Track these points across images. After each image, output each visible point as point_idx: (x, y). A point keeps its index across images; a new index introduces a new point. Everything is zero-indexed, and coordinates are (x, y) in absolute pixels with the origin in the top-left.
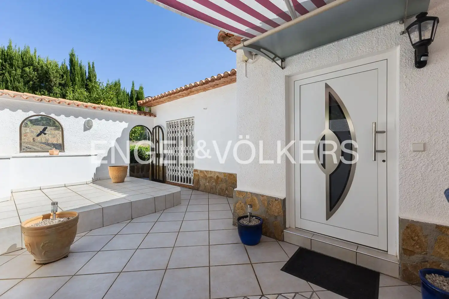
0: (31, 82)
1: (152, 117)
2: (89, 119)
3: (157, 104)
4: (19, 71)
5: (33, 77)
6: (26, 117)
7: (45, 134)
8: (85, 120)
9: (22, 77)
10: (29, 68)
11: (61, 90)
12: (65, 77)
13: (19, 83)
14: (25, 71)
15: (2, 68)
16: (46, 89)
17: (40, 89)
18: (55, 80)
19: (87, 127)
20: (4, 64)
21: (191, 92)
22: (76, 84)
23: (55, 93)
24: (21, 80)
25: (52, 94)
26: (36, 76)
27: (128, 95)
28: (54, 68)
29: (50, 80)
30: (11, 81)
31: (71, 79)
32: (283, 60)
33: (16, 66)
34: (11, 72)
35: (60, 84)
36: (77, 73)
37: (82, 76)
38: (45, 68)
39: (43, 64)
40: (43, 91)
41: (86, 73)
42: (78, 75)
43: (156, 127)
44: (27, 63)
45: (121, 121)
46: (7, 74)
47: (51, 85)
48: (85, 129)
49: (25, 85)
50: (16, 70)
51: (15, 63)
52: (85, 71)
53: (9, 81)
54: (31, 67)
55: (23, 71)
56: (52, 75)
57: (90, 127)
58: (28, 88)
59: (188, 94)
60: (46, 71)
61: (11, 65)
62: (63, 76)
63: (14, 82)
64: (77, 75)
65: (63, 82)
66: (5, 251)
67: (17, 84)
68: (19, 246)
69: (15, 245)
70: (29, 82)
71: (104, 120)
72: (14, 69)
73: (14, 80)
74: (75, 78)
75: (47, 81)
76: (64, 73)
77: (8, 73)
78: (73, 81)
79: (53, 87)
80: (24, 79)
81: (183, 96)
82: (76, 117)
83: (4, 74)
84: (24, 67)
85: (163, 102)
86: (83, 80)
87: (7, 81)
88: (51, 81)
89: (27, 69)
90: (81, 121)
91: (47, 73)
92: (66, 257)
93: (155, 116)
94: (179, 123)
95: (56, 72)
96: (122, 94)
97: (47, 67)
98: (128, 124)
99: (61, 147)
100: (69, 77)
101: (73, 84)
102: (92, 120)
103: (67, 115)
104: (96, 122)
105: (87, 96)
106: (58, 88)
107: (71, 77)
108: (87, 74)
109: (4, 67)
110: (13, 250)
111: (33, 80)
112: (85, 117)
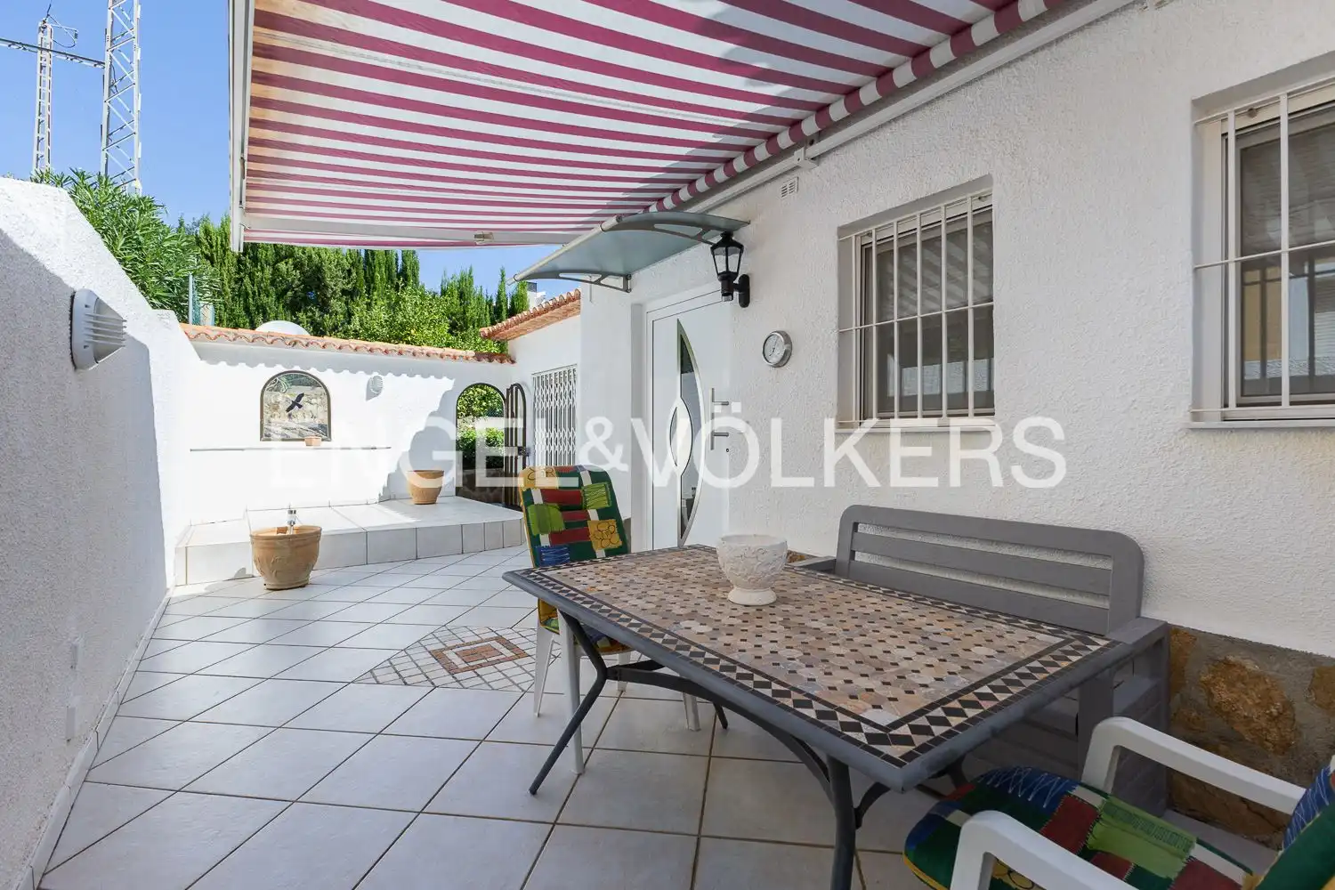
0: (289, 293)
1: (507, 364)
2: (376, 374)
3: (516, 334)
4: (268, 271)
5: (293, 282)
6: (271, 376)
7: (300, 406)
8: (369, 377)
9: (273, 283)
10: (286, 263)
11: (347, 303)
12: (354, 274)
13: (268, 296)
14: (278, 270)
15: (239, 268)
16: (316, 304)
17: (306, 305)
18: (332, 283)
19: (373, 391)
20: (243, 258)
21: (569, 310)
22: (375, 288)
23: (333, 312)
24: (272, 290)
25: (328, 316)
26: (299, 280)
27: (489, 303)
28: (332, 258)
29: (324, 286)
30: (254, 293)
31: (365, 278)
32: (627, 277)
33: (263, 261)
34: (254, 274)
35: (344, 292)
36: (379, 264)
37: (389, 269)
38: (316, 259)
39: (313, 252)
40: (310, 309)
41: (397, 260)
42: (380, 267)
43: (512, 386)
44: (283, 253)
45: (439, 377)
46: (247, 280)
47: (325, 295)
48: (370, 396)
49: (278, 299)
50: (263, 270)
51: (262, 254)
52: (396, 255)
53: (251, 295)
54: (291, 261)
55: (276, 270)
56: (328, 274)
57: (378, 391)
58: (283, 307)
59: (565, 315)
60: (316, 266)
61: (255, 260)
62: (349, 272)
63: (259, 294)
64: (377, 268)
65: (350, 286)
66: (232, 576)
67: (265, 299)
68: (248, 572)
69: (244, 569)
70: (285, 291)
71: (418, 377)
72: (259, 267)
73: (259, 292)
74: (373, 274)
75: (318, 288)
76: (352, 265)
77: (250, 277)
78: (370, 281)
79: (329, 299)
80: (276, 288)
81: (559, 319)
82: (354, 371)
83: (242, 281)
84: (277, 262)
85: (525, 331)
86: (390, 278)
87: (247, 294)
88: (326, 287)
89: (282, 266)
90: (363, 378)
91: (319, 269)
92: (303, 586)
93: (513, 362)
94: (553, 378)
95: (336, 267)
96: (473, 303)
97: (320, 257)
98: (453, 381)
99: (325, 430)
100: (363, 274)
101: (369, 287)
102: (383, 377)
103: (338, 370)
104: (389, 380)
105: (386, 321)
106: (340, 300)
107: (365, 272)
108: (400, 262)
109: (242, 264)
110: (241, 576)
111: (293, 288)
112: (368, 372)
